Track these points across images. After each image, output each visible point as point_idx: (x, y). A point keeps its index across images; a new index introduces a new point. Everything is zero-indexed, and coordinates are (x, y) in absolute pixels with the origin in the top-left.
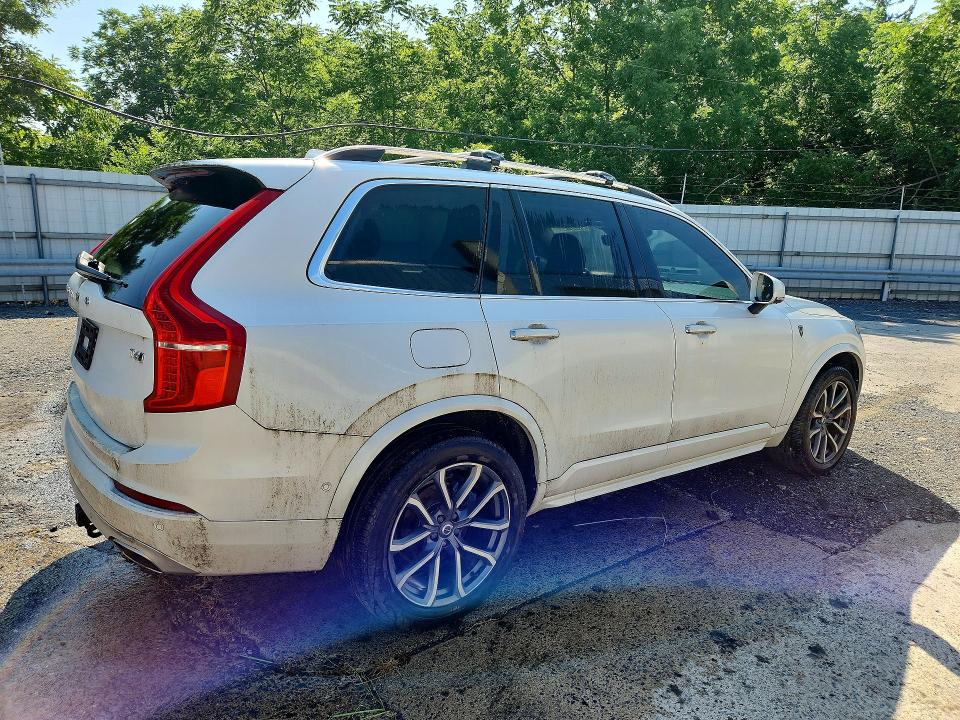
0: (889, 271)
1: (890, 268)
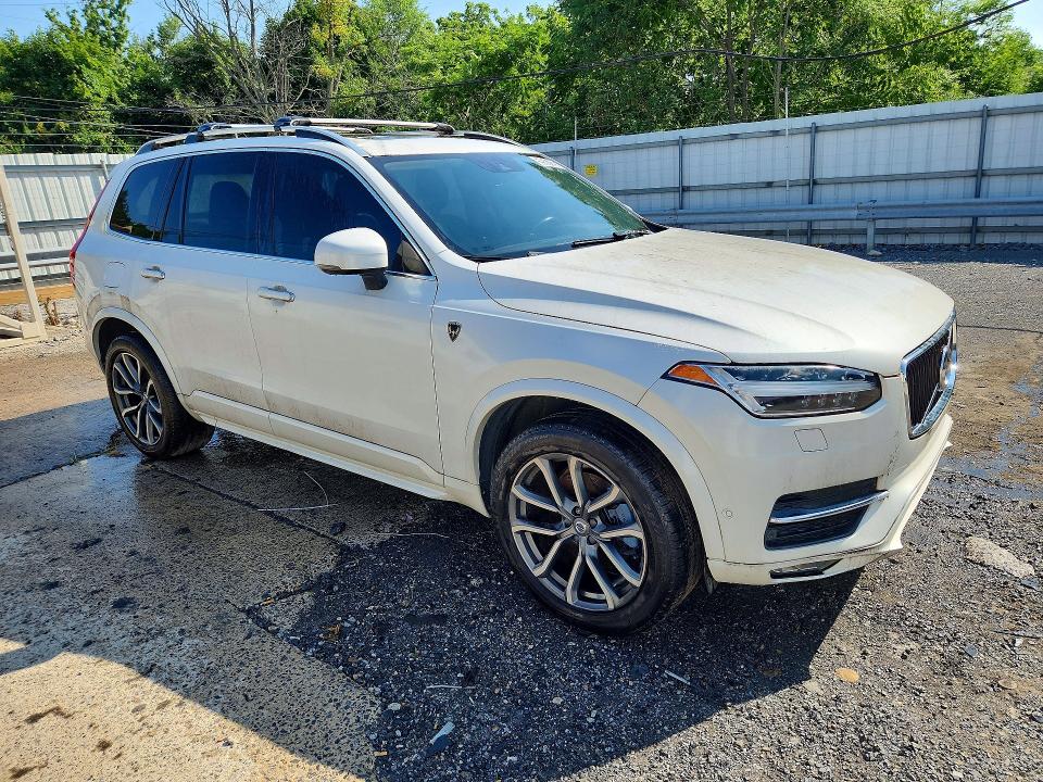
0: (974, 200)
1: (977, 195)
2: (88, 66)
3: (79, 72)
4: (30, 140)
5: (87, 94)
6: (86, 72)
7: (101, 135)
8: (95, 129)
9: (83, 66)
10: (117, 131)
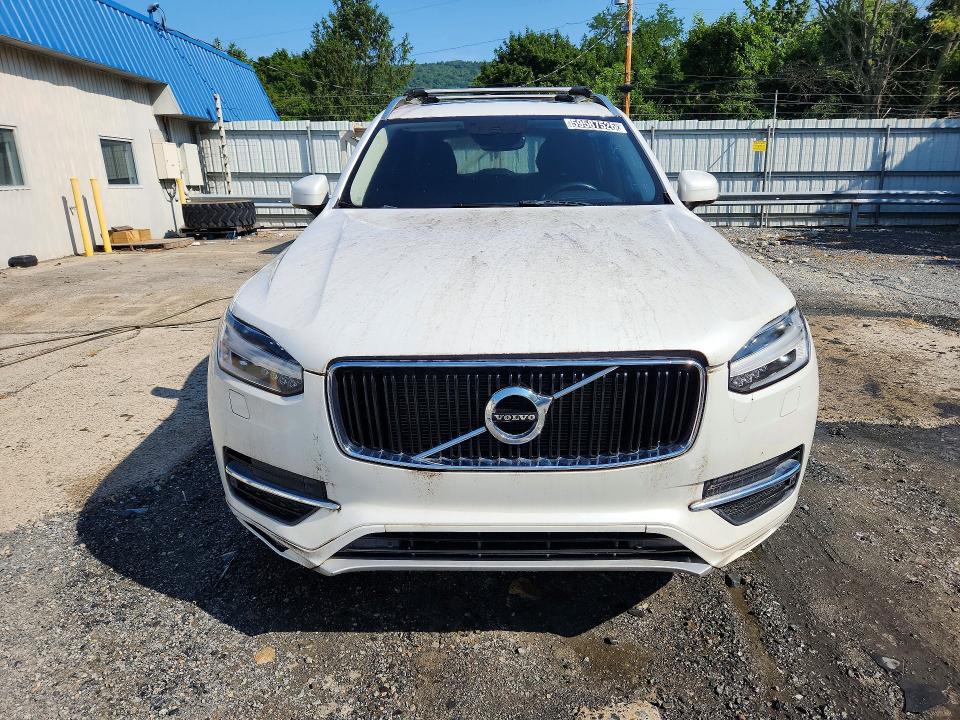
2: (751, 43)
3: (742, 49)
4: (689, 109)
5: (742, 68)
6: (747, 47)
7: (741, 104)
8: (738, 99)
9: (746, 44)
10: (756, 101)
